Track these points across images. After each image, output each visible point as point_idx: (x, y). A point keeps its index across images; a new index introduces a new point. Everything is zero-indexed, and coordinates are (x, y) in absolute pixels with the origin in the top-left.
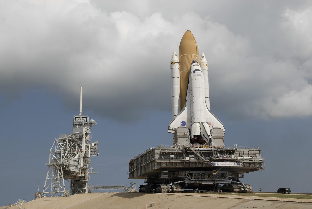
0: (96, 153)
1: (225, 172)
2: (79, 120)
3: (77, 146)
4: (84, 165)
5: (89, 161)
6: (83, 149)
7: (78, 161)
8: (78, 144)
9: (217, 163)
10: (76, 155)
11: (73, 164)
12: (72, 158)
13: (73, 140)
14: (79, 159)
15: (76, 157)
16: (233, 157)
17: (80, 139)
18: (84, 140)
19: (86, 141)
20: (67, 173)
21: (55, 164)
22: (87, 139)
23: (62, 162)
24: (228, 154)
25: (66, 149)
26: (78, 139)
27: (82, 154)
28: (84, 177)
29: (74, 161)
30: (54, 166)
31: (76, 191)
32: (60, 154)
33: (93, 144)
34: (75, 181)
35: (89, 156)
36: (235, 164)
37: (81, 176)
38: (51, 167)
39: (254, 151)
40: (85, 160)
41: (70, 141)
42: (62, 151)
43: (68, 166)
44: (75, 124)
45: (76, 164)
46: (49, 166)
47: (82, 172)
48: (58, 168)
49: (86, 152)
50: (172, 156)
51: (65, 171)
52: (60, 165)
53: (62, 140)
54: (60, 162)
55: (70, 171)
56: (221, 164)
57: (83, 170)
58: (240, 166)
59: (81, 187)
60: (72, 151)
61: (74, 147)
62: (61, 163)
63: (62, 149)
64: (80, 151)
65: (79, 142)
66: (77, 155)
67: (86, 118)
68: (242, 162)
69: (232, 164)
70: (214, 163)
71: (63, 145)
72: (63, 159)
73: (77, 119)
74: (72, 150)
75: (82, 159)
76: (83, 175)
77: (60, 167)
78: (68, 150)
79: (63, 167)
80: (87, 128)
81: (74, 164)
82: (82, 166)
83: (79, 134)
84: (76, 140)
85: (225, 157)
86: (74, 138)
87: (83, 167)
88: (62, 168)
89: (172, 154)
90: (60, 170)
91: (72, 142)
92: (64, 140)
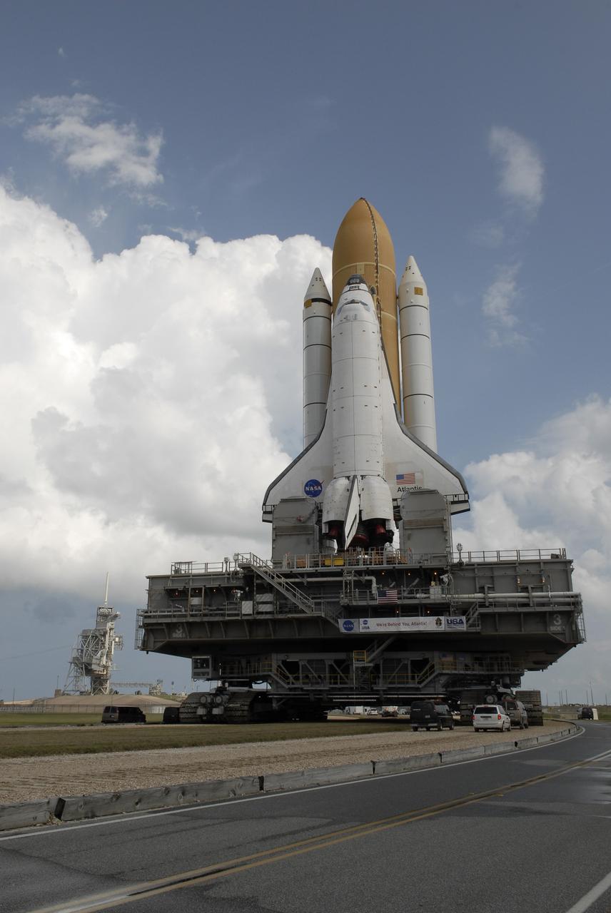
0: (118, 649)
1: (428, 655)
3: (100, 642)
4: (107, 662)
5: (112, 657)
6: (107, 646)
7: (100, 659)
8: (102, 641)
10: (98, 652)
11: (95, 662)
12: (94, 656)
13: (96, 637)
14: (101, 656)
15: (99, 655)
16: (436, 593)
17: (104, 636)
18: (107, 636)
19: (110, 637)
20: (89, 670)
21: (77, 662)
22: (111, 635)
23: (85, 659)
24: (417, 581)
25: (89, 646)
26: (101, 635)
27: (105, 651)
28: (106, 674)
29: (97, 659)
31: (97, 689)
32: (82, 651)
33: (116, 640)
34: (95, 679)
35: (113, 653)
36: (439, 623)
37: (102, 673)
38: (72, 664)
39: (542, 568)
40: (107, 657)
41: (93, 636)
42: (85, 648)
43: (90, 664)
44: (99, 616)
45: (98, 661)
47: (104, 670)
48: (80, 665)
49: (110, 648)
50: (195, 601)
51: (86, 668)
52: (82, 663)
53: (85, 636)
54: (82, 659)
55: (92, 669)
56: (378, 625)
57: (105, 667)
58: (464, 628)
61: (97, 644)
62: (84, 661)
63: (85, 645)
64: (103, 648)
65: (102, 639)
66: (100, 652)
68: (476, 614)
69: (427, 624)
70: (352, 620)
71: (86, 641)
72: (85, 656)
73: (101, 610)
74: (94, 647)
75: (105, 657)
77: (82, 665)
78: (91, 646)
79: (85, 665)
80: (112, 622)
82: (105, 663)
83: (102, 629)
84: (99, 637)
85: (392, 595)
86: (97, 634)
89: (197, 592)
90: (82, 668)
91: (96, 638)
92: (87, 637)
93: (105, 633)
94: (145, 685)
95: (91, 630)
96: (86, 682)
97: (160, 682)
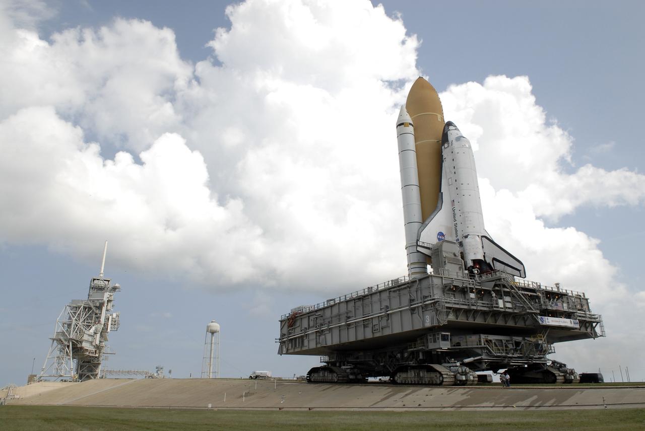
0: (116, 327)
2: (99, 283)
3: (94, 316)
4: (100, 342)
5: (107, 336)
6: (102, 320)
7: (93, 336)
8: (96, 314)
9: (546, 317)
10: (91, 328)
11: (86, 339)
12: (86, 332)
13: (90, 308)
14: (95, 333)
15: (92, 331)
17: (100, 307)
18: (104, 309)
19: (107, 310)
20: (77, 350)
21: (62, 338)
22: (109, 308)
23: (73, 336)
25: (79, 320)
26: (96, 307)
27: (100, 327)
28: (98, 358)
29: (89, 335)
30: (60, 340)
31: (84, 376)
32: (69, 325)
33: (114, 315)
34: (84, 362)
35: (109, 330)
37: (94, 355)
38: (55, 341)
40: (101, 336)
41: (86, 308)
42: (74, 322)
43: (80, 342)
44: (93, 288)
45: (90, 339)
46: (54, 340)
47: (96, 351)
48: (66, 343)
49: (106, 325)
50: (472, 295)
52: (69, 340)
53: (74, 307)
54: (69, 335)
55: (82, 348)
56: (552, 321)
57: (98, 348)
59: (91, 371)
60: (87, 323)
61: (90, 317)
62: (71, 337)
63: (74, 319)
64: (98, 323)
65: (97, 311)
66: (93, 328)
67: (109, 281)
71: (75, 313)
72: (73, 331)
73: (96, 282)
74: (86, 321)
75: (99, 334)
76: (97, 355)
77: (69, 342)
78: (82, 320)
79: (73, 342)
80: (110, 294)
81: (88, 339)
82: (98, 342)
83: (98, 300)
84: (94, 309)
86: (92, 305)
87: (98, 344)
88: (71, 343)
90: (68, 347)
91: (89, 311)
92: (78, 308)
93: (102, 305)
94: (140, 373)
95: (82, 301)
96: (71, 365)
97: (158, 369)
